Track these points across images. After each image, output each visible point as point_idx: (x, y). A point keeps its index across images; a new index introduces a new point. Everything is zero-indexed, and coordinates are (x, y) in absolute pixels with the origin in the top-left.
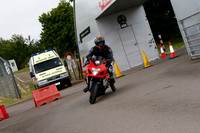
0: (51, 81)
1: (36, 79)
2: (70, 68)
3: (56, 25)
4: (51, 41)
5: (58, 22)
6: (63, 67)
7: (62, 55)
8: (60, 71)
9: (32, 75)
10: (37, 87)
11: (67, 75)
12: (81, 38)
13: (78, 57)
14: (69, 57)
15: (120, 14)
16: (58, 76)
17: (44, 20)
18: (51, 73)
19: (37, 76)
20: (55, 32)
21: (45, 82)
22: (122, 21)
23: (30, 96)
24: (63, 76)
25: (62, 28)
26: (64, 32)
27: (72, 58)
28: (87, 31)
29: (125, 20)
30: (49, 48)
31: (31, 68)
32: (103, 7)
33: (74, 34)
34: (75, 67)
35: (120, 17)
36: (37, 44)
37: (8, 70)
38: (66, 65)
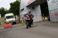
2: (16, 19)
4: (12, 11)
5: (15, 5)
7: (15, 15)
8: (13, 19)
9: (5, 19)
10: (6, 23)
12: (21, 11)
13: (19, 16)
15: (33, 6)
16: (13, 21)
17: (11, 4)
18: (11, 19)
19: (7, 20)
20: (14, 8)
21: (9, 22)
22: (33, 8)
23: (3, 25)
25: (16, 7)
26: (16, 9)
27: (17, 16)
28: (23, 10)
30: (11, 13)
31: (5, 17)
32: (29, 3)
33: (19, 10)
34: (18, 19)
35: (33, 7)
36: (8, 11)
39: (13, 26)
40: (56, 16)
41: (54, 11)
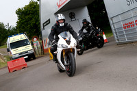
0: (21, 55)
1: (11, 53)
2: (35, 47)
3: (27, 17)
5: (29, 14)
6: (30, 45)
7: (30, 37)
8: (28, 48)
10: (11, 59)
11: (33, 51)
12: (44, 26)
13: (41, 39)
14: (35, 39)
15: (71, 11)
16: (27, 52)
17: (19, 12)
18: (22, 49)
19: (12, 51)
20: (27, 21)
21: (17, 56)
22: (72, 16)
24: (30, 52)
25: (31, 19)
26: (33, 22)
28: (48, 22)
29: (74, 16)
30: (21, 32)
31: (8, 46)
33: (39, 24)
34: (39, 46)
35: (71, 13)
36: (14, 29)
38: (32, 45)
39: (29, 63)
40: (127, 29)
41: (120, 18)
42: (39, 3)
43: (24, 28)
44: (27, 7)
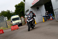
0: (16, 24)
3: (19, 8)
5: (20, 7)
6: (20, 20)
7: (20, 17)
9: (11, 22)
10: (12, 25)
12: (26, 12)
14: (22, 17)
17: (16, 6)
18: (17, 21)
19: (13, 22)
20: (19, 10)
22: (38, 8)
23: (10, 28)
24: (20, 23)
25: (21, 9)
28: (28, 10)
29: (39, 8)
31: (11, 20)
33: (24, 11)
37: (5, 20)
38: (21, 20)
42: (24, 2)
43: (18, 13)
44: (19, 4)
